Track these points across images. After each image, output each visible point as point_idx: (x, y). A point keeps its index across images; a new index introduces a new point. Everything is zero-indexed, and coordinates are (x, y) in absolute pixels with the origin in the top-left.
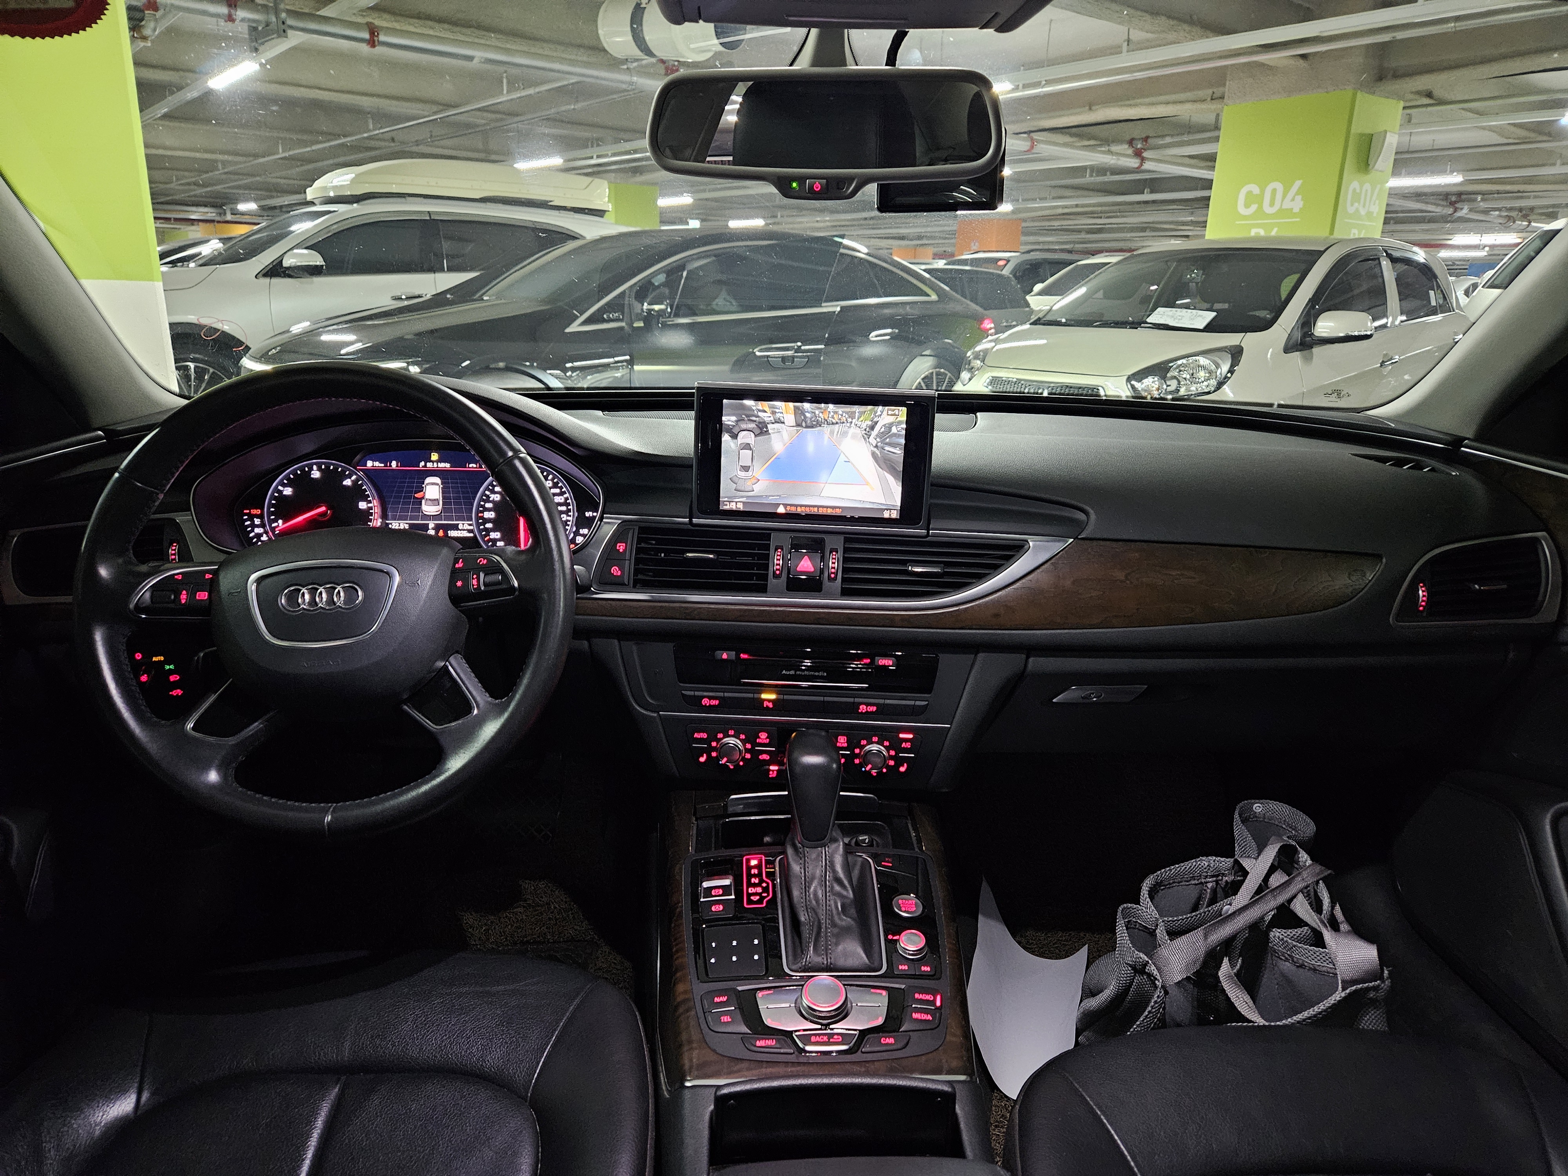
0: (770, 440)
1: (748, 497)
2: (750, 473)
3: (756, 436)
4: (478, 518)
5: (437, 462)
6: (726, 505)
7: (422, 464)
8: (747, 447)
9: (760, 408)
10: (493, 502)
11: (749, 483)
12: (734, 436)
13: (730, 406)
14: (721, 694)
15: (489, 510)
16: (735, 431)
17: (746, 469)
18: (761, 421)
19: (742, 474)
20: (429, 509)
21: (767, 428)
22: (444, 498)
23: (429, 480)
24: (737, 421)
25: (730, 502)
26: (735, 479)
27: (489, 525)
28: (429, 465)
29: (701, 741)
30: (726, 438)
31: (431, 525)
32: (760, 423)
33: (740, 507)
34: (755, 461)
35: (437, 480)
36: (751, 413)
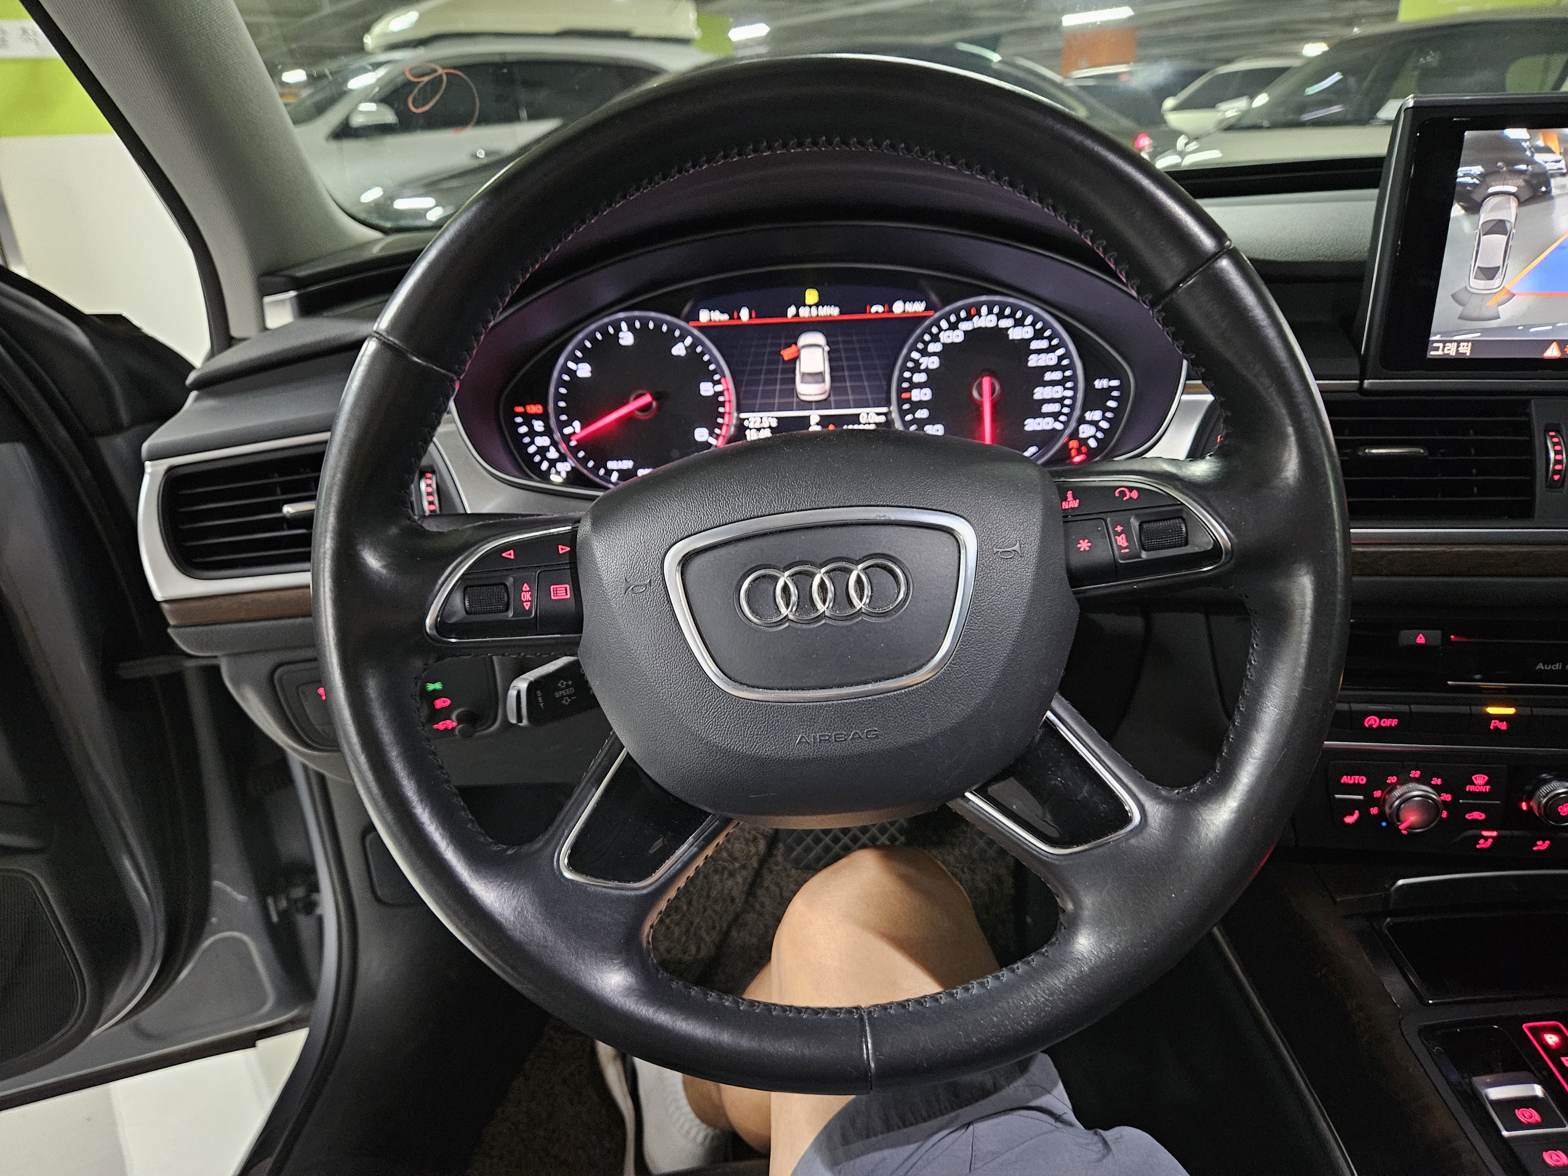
0: (1551, 210)
1: (1484, 331)
2: (1497, 282)
3: (1521, 203)
4: (901, 402)
5: (817, 305)
6: (1437, 349)
7: (792, 311)
8: (1498, 227)
9: (1540, 143)
10: (927, 371)
11: (1491, 302)
12: (1473, 208)
13: (1476, 141)
14: (1404, 708)
15: (920, 386)
16: (1477, 197)
17: (1489, 273)
18: (1537, 170)
19: (1478, 285)
20: (807, 391)
21: (1548, 185)
22: (832, 369)
23: (805, 339)
24: (1482, 176)
25: (1444, 342)
26: (1463, 297)
27: (922, 414)
28: (804, 312)
29: (1354, 788)
30: (1457, 211)
31: (815, 416)
32: (1534, 175)
33: (1466, 350)
34: (1512, 253)
35: (818, 338)
36: (1519, 156)
